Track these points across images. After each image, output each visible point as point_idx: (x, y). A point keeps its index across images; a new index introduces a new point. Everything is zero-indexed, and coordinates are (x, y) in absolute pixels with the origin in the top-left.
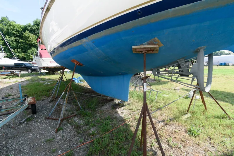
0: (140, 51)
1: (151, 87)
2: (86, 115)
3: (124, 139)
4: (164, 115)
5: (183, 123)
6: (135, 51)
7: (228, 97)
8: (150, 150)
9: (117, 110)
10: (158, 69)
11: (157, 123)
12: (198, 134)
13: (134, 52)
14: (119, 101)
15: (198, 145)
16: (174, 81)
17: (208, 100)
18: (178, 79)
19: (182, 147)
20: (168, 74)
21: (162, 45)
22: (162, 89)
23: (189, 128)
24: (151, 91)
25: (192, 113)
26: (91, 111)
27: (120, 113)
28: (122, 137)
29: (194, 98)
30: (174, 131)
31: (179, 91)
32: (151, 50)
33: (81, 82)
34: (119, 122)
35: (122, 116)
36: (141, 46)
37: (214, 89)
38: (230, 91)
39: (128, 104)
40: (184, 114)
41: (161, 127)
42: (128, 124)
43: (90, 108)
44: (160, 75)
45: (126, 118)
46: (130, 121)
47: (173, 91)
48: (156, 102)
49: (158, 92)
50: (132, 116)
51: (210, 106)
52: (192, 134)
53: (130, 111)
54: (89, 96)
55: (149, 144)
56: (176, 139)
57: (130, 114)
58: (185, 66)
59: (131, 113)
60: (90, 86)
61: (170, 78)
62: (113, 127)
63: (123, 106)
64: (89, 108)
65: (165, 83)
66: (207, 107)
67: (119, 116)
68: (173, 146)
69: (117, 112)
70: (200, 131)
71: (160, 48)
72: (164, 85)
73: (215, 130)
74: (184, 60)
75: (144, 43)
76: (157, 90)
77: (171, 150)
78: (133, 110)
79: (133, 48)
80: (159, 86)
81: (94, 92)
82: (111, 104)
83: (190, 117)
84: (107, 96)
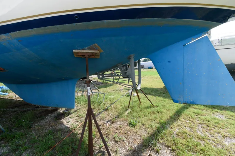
0: (82, 56)
1: (99, 90)
2: (14, 137)
3: (70, 151)
4: (111, 115)
5: (125, 118)
6: (77, 55)
7: (153, 91)
8: (99, 152)
9: (62, 120)
10: (103, 72)
11: (105, 123)
12: (136, 124)
13: (75, 56)
14: (64, 109)
15: (136, 133)
16: (117, 83)
17: (141, 95)
18: (119, 81)
19: (125, 139)
20: (111, 77)
21: (102, 51)
22: (109, 91)
23: (129, 121)
24: (98, 94)
25: (132, 108)
26: (22, 131)
27: (65, 123)
28: (68, 149)
29: (132, 95)
30: (119, 127)
31: (123, 91)
32: (92, 55)
33: (4, 93)
34: (64, 134)
35: (68, 126)
36: (83, 50)
37: (145, 87)
38: (154, 87)
39: (75, 111)
40: (126, 110)
41: (108, 127)
42: (75, 132)
43: (22, 126)
44: (105, 78)
45: (72, 127)
46: (77, 129)
47: (118, 92)
48: (104, 103)
49: (105, 94)
50: (80, 123)
51: (143, 100)
52: (132, 126)
53: (77, 118)
54: (20, 110)
55: (98, 147)
56: (121, 133)
57: (78, 122)
58: (123, 69)
59: (79, 120)
60: (21, 98)
61: (112, 80)
62: (56, 142)
63: (69, 114)
64: (19, 127)
65: (111, 85)
66: (141, 101)
67: (64, 127)
68: (119, 140)
69: (62, 123)
70: (137, 121)
71: (101, 53)
72: (111, 87)
73: (146, 118)
74: (122, 65)
75: (85, 48)
76: (104, 92)
77: (117, 145)
78: (81, 117)
79: (75, 52)
80: (106, 88)
81: (28, 104)
82: (54, 115)
83: (130, 111)
84: (48, 106)
